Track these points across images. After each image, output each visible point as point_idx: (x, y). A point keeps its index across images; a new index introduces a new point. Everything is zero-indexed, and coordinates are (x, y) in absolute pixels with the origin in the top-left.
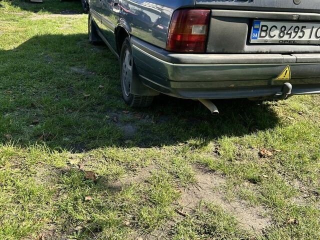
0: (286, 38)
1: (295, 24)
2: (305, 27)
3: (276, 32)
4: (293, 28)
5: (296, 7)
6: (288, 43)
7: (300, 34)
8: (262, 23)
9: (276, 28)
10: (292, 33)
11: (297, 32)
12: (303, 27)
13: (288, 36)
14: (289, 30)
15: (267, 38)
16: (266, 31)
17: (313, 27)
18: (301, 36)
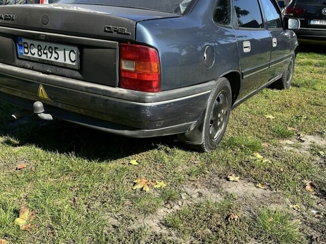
0: (44, 57)
1: (49, 45)
2: (57, 48)
3: (35, 51)
4: (47, 48)
5: (44, 26)
6: (47, 62)
7: (54, 55)
8: (24, 40)
9: (34, 46)
10: (48, 53)
11: (52, 53)
12: (56, 48)
13: (45, 55)
14: (45, 49)
15: (29, 55)
16: (27, 48)
17: (65, 50)
18: (57, 57)
